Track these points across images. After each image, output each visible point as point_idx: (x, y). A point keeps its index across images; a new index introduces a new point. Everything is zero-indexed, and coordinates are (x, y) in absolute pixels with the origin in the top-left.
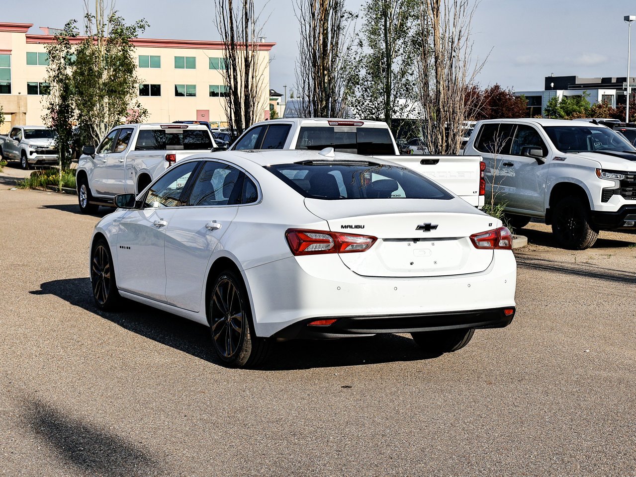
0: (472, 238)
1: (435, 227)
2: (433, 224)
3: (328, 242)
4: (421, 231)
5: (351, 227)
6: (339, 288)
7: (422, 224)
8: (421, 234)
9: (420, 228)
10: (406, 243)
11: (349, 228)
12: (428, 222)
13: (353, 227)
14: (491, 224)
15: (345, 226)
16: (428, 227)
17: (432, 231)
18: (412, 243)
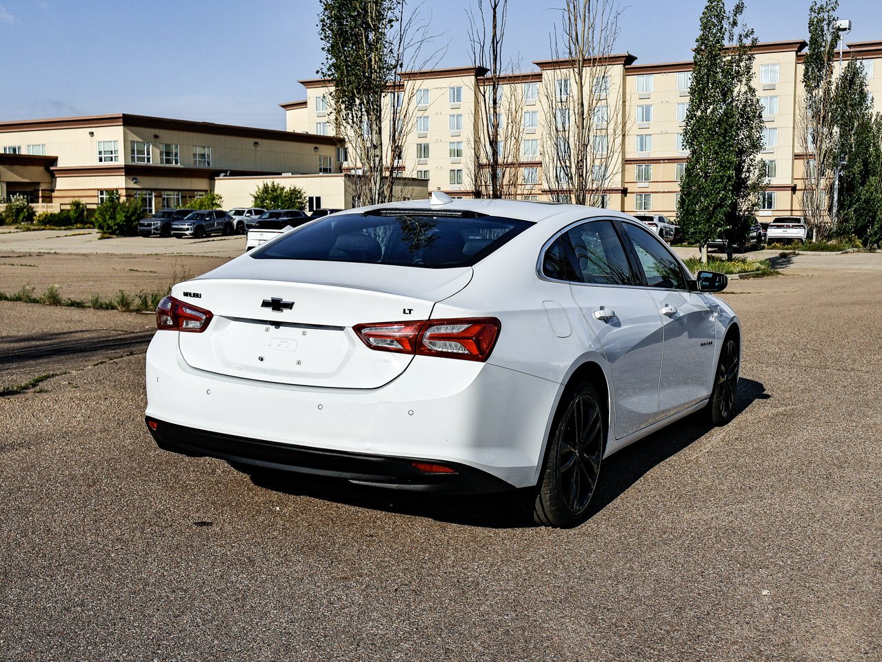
0: (358, 329)
1: (289, 306)
2: (286, 300)
4: (270, 309)
7: (269, 299)
8: (272, 314)
9: (265, 304)
10: (264, 326)
12: (277, 296)
13: (192, 295)
14: (410, 310)
16: (277, 305)
17: (286, 311)
18: (272, 328)
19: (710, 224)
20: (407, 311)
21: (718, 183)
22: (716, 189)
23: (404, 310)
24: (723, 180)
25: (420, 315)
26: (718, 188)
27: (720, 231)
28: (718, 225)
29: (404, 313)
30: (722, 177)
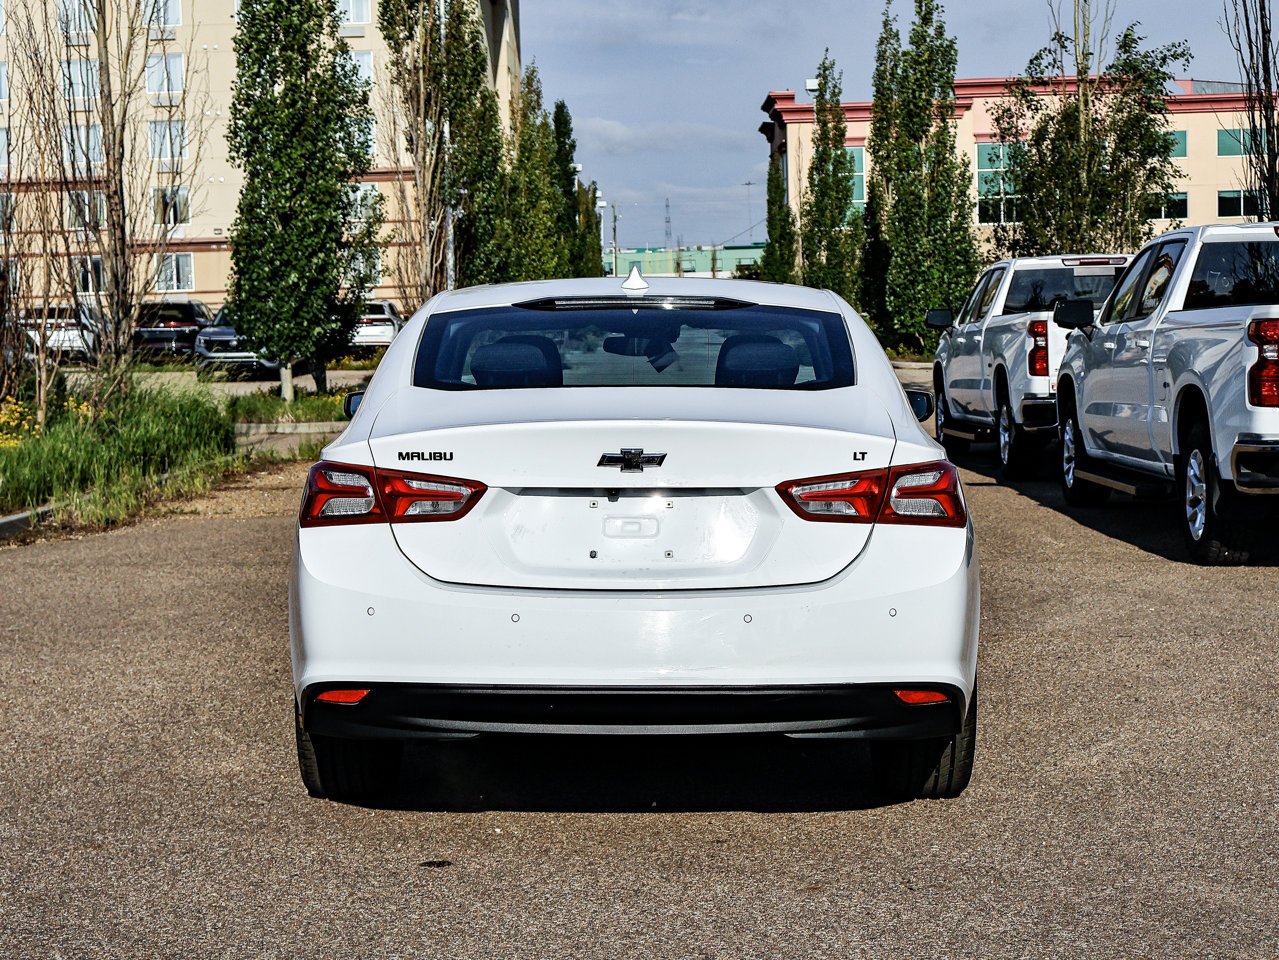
0: (783, 489)
1: (658, 460)
2: (650, 451)
3: (360, 492)
4: (616, 470)
5: (420, 456)
6: (370, 611)
7: (616, 451)
8: (615, 477)
9: (607, 461)
10: (588, 500)
11: (416, 459)
12: (632, 444)
13: (427, 456)
14: (863, 454)
15: (407, 454)
16: (630, 460)
17: (648, 470)
18: (603, 501)
19: (299, 320)
20: (859, 456)
21: (311, 235)
22: (306, 247)
23: (855, 454)
24: (318, 230)
25: (877, 461)
26: (309, 245)
27: (319, 333)
28: (314, 322)
29: (855, 459)
30: (315, 223)
